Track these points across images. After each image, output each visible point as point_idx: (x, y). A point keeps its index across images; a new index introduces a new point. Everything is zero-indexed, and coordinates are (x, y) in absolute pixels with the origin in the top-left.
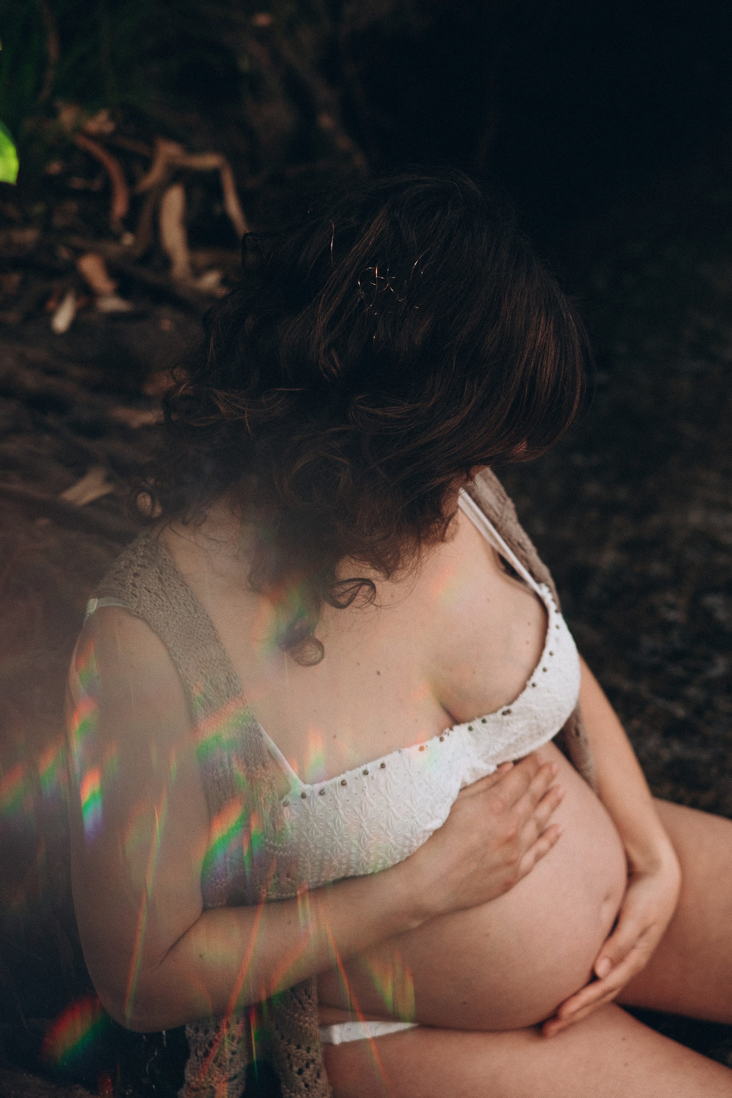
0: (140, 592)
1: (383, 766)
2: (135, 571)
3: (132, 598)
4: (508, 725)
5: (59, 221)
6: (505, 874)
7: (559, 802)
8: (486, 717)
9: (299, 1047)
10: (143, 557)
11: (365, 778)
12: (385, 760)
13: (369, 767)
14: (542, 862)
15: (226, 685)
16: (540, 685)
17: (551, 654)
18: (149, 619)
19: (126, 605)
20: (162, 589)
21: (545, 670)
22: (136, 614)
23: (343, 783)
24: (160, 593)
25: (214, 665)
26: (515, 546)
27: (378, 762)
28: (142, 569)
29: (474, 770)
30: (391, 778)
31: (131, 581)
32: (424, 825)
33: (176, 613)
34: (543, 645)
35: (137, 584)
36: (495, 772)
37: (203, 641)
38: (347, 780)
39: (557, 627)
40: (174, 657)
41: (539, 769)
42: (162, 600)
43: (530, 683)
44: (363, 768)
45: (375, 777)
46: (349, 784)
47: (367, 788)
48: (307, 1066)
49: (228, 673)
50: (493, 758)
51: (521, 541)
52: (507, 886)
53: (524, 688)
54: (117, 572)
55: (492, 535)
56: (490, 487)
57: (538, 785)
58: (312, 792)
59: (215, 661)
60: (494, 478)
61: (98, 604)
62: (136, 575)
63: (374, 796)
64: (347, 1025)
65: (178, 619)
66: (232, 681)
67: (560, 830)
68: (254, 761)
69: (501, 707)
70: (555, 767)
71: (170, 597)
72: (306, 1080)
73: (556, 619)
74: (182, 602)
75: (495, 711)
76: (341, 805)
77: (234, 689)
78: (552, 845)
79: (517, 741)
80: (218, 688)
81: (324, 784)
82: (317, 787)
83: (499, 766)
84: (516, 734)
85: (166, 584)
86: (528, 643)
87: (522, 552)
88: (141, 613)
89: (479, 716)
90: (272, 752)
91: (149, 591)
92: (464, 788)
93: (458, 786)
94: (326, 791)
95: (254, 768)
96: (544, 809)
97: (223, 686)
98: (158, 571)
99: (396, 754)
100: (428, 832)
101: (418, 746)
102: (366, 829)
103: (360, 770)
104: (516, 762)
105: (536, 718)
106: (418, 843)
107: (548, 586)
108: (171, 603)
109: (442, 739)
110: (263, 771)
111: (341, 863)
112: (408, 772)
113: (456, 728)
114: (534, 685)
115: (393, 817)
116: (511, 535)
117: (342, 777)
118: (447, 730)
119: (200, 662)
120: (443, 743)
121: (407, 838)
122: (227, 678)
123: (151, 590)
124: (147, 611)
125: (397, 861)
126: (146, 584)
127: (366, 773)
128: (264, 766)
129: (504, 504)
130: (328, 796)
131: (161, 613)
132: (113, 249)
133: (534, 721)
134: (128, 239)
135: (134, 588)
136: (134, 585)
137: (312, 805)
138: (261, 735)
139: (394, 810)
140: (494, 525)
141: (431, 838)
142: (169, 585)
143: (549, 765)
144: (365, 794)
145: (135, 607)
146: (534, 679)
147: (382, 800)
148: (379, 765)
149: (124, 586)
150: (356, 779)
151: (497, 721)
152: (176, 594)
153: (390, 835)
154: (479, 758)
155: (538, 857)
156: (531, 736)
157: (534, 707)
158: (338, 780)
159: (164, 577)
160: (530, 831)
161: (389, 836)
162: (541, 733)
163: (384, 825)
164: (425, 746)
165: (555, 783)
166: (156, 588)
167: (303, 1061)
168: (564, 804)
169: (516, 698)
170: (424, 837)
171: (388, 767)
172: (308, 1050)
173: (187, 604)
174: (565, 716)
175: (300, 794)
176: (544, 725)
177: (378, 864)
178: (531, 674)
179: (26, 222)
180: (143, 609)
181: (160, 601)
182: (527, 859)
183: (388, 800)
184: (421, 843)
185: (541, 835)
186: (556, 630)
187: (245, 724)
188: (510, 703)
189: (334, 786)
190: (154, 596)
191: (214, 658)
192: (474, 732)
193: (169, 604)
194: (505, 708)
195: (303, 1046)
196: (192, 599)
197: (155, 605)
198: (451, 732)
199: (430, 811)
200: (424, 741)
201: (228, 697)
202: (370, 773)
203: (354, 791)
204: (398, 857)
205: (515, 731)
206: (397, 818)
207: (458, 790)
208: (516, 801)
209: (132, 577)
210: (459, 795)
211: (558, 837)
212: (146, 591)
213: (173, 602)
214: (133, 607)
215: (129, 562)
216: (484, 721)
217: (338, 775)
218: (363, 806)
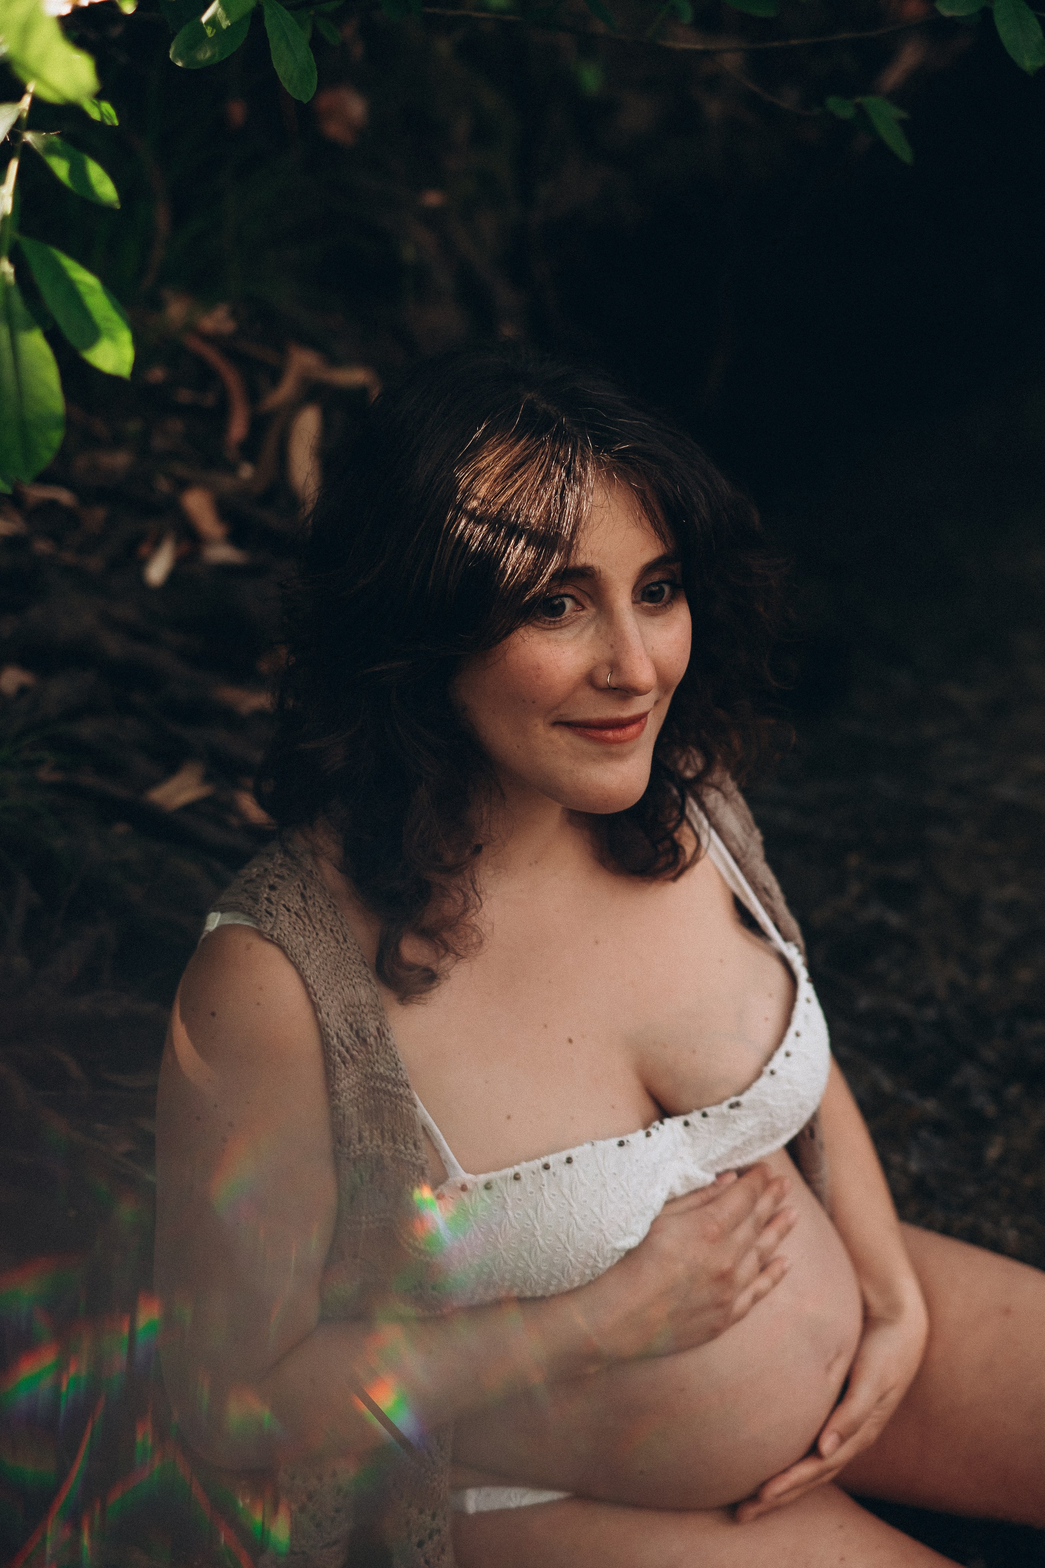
0: (277, 910)
1: (569, 1160)
2: (271, 882)
3: (266, 917)
4: (734, 1122)
5: (159, 443)
6: (712, 1317)
7: (789, 1228)
8: (707, 1110)
9: (421, 1512)
10: (281, 865)
11: (544, 1174)
12: (573, 1153)
13: (551, 1159)
14: (762, 1305)
15: (375, 1038)
16: (780, 1073)
17: (798, 1035)
18: (286, 946)
19: (257, 924)
20: (304, 909)
21: (788, 1055)
22: (269, 937)
23: (517, 1177)
24: (302, 913)
25: (363, 1012)
26: (761, 891)
27: (564, 1155)
28: (280, 881)
29: (687, 1178)
30: (578, 1176)
31: (265, 895)
32: (613, 1241)
33: (321, 941)
34: (787, 1021)
35: (273, 899)
36: (713, 1184)
37: (352, 980)
38: (522, 1175)
39: (808, 1001)
40: (313, 997)
41: (767, 1183)
42: (304, 923)
43: (767, 1070)
44: (544, 1160)
45: (558, 1173)
46: (523, 1179)
47: (546, 1187)
48: (431, 1537)
49: (380, 1024)
50: (713, 1163)
51: (767, 884)
52: (714, 1333)
53: (759, 1074)
54: (247, 882)
55: (733, 875)
56: (735, 811)
57: (764, 1205)
58: (476, 1184)
59: (365, 1006)
60: (741, 800)
61: (220, 919)
62: (272, 888)
63: (553, 1197)
64: (485, 1491)
65: (321, 948)
66: (384, 1035)
67: (786, 1265)
68: (404, 1139)
69: (727, 1098)
70: (787, 1183)
71: (314, 920)
72: (427, 1555)
73: (806, 990)
74: (328, 927)
75: (720, 1102)
76: (510, 1204)
77: (386, 1044)
78: (775, 1283)
79: (744, 1143)
80: (365, 1040)
81: (493, 1175)
82: (483, 1178)
83: (719, 1176)
84: (743, 1134)
85: (310, 902)
86: (767, 1019)
87: (767, 899)
88: (275, 936)
89: (698, 1108)
90: (427, 1129)
91: (289, 910)
92: (671, 1201)
93: (663, 1196)
94: (493, 1185)
95: (403, 1147)
96: (769, 1237)
97: (372, 1039)
98: (301, 884)
99: (587, 1147)
100: (619, 1251)
101: (615, 1141)
102: (539, 1238)
103: (538, 1163)
104: (741, 1172)
105: (771, 1116)
106: (604, 1263)
107: (797, 946)
108: (314, 928)
109: (648, 1135)
110: (414, 1151)
111: (503, 1279)
112: (601, 1171)
113: (667, 1121)
114: (772, 1073)
115: (575, 1227)
116: (755, 877)
117: (517, 1168)
118: (657, 1123)
119: (345, 1006)
120: (650, 1139)
121: (589, 1255)
122: (378, 1029)
123: (291, 909)
124: (285, 934)
125: (576, 1285)
126: (284, 900)
127: (546, 1167)
128: (415, 1145)
129: (749, 835)
130: (495, 1192)
131: (302, 939)
132: (226, 483)
133: (768, 1119)
134: (246, 471)
135: (270, 905)
136: (269, 900)
137: (473, 1202)
138: (415, 1106)
139: (577, 1217)
140: (737, 861)
141: (622, 1261)
142: (314, 904)
143: (779, 1180)
144: (543, 1195)
145: (269, 928)
146: (772, 1065)
147: (564, 1204)
148: (564, 1159)
149: (256, 900)
150: (534, 1173)
151: (723, 1116)
152: (322, 916)
153: (570, 1249)
154: (694, 1163)
155: (757, 1298)
156: (763, 1139)
157: (770, 1101)
158: (510, 1172)
159: (308, 893)
160: (751, 1262)
161: (568, 1250)
162: (775, 1136)
163: (563, 1237)
164: (625, 1142)
165: (785, 1203)
166: (297, 907)
167: (426, 1531)
168: (795, 1231)
169: (747, 1087)
170: (613, 1257)
171: (575, 1164)
172: (434, 1516)
173: (334, 929)
174: (806, 1116)
175: (459, 1185)
176: (780, 1125)
177: (551, 1284)
178: (769, 1058)
179: (117, 442)
180: (279, 931)
181: (302, 924)
182: (743, 1300)
183: (571, 1205)
184: (608, 1264)
185: (763, 1268)
186: (806, 1005)
187: (395, 1089)
188: (740, 1093)
189: (504, 1179)
190: (294, 916)
191: (363, 1002)
192: (691, 1128)
193: (311, 929)
194: (733, 1100)
195: (427, 1512)
196: (342, 924)
197: (295, 929)
198: (661, 1126)
199: (623, 1225)
200: (626, 1134)
201: (377, 1054)
202: (551, 1169)
203: (529, 1189)
204: (577, 1279)
205: (744, 1130)
206: (580, 1229)
207: (662, 1203)
208: (736, 1225)
209: (267, 890)
210: (663, 1209)
211: (783, 1273)
212: (284, 909)
213: (317, 926)
214: (266, 928)
215: (262, 870)
216: (705, 1115)
217: (511, 1165)
218: (539, 1208)
